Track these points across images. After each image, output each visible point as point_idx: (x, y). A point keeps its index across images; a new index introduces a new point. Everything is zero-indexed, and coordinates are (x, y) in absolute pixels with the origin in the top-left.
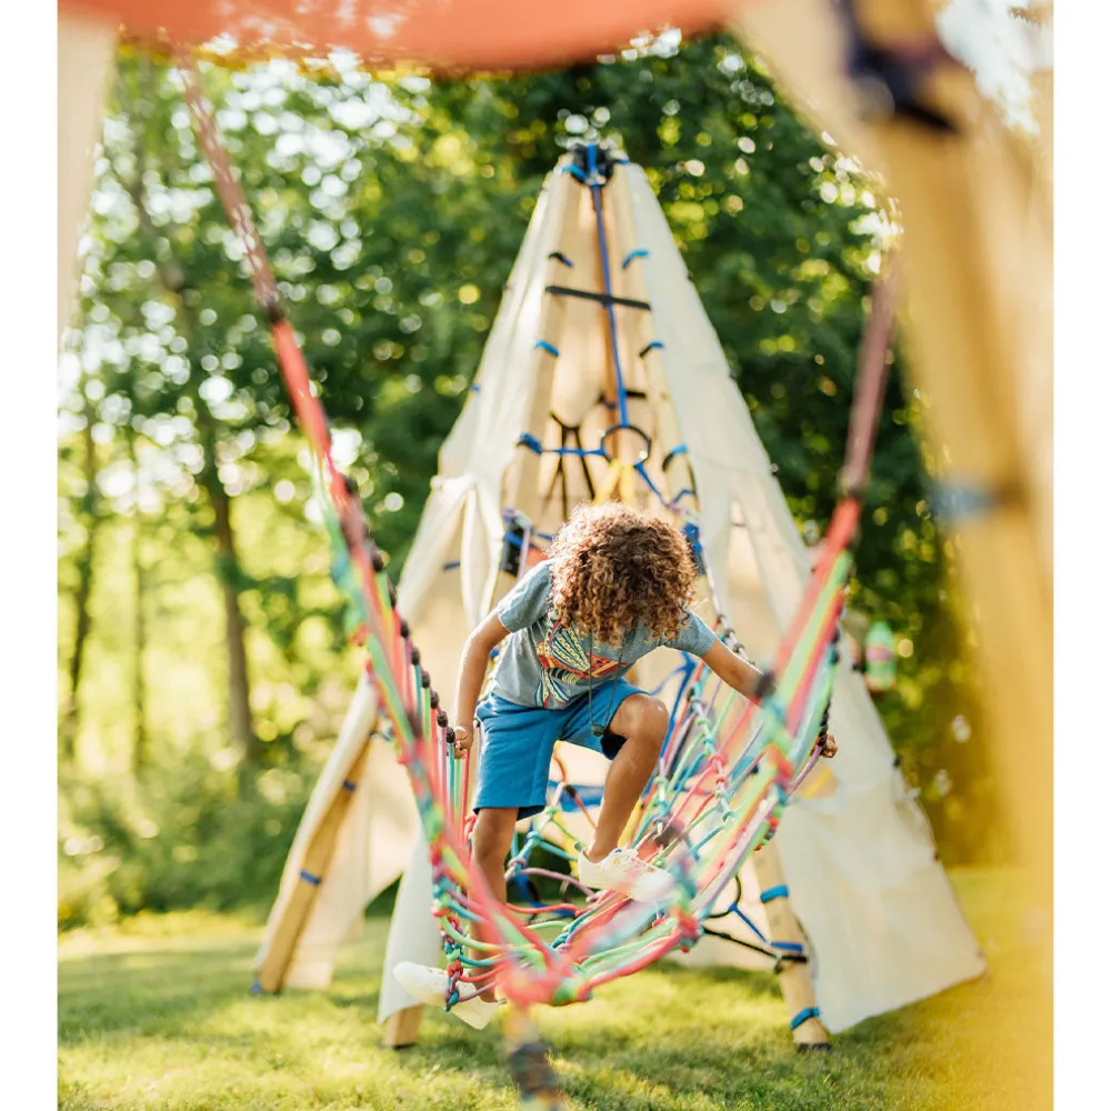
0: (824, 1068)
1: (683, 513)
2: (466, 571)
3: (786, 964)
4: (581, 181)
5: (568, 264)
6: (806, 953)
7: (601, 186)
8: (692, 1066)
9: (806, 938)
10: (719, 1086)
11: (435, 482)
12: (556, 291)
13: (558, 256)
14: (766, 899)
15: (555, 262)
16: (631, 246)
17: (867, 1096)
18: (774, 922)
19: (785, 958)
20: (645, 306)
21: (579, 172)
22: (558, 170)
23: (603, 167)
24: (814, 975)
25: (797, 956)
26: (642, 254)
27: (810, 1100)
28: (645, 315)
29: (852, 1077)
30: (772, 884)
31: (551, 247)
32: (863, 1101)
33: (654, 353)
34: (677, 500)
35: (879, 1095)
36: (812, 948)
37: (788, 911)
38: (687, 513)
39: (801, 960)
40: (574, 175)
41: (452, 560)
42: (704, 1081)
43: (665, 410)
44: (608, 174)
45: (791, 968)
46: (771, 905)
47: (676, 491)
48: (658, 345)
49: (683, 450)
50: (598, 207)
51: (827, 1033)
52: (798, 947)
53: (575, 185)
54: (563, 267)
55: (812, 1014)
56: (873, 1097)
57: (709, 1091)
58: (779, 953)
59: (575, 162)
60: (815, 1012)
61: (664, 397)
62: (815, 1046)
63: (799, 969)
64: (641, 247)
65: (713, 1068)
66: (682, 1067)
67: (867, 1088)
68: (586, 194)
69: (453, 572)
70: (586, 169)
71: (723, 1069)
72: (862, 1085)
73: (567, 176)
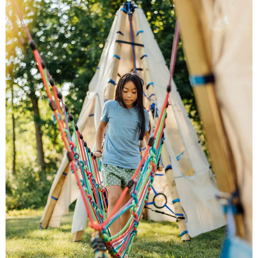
0: (189, 246)
1: (152, 100)
2: (95, 116)
3: (179, 219)
4: (126, 13)
5: (123, 35)
6: (184, 216)
7: (131, 14)
8: (153, 246)
9: (185, 212)
10: (160, 251)
11: (88, 93)
12: (119, 42)
13: (120, 32)
14: (174, 202)
15: (119, 34)
16: (139, 30)
17: (199, 253)
18: (176, 208)
19: (179, 218)
20: (142, 46)
21: (125, 10)
22: (120, 10)
23: (131, 9)
24: (186, 222)
25: (182, 217)
26: (142, 32)
27: (184, 254)
28: (143, 48)
29: (196, 248)
30: (175, 198)
31: (118, 30)
32: (198, 254)
33: (144, 58)
34: (150, 97)
35: (203, 253)
36: (186, 215)
37: (180, 205)
38: (153, 100)
39: (183, 218)
40: (124, 11)
41: (92, 114)
42: (156, 250)
43: (147, 73)
44: (133, 11)
45: (181, 220)
46: (175, 204)
47: (150, 95)
48: (146, 56)
49: (152, 84)
50: (131, 20)
51: (190, 237)
52: (182, 215)
53: (124, 14)
54: (121, 36)
55: (186, 232)
56: (201, 253)
57: (157, 252)
58: (177, 217)
59: (124, 7)
60: (187, 232)
61: (147, 69)
62: (187, 240)
63: (182, 220)
64: (142, 30)
65: (159, 246)
66: (151, 246)
67: (199, 251)
68: (127, 16)
69: (92, 117)
70: (127, 9)
71: (162, 247)
72: (198, 250)
73: (122, 11)
